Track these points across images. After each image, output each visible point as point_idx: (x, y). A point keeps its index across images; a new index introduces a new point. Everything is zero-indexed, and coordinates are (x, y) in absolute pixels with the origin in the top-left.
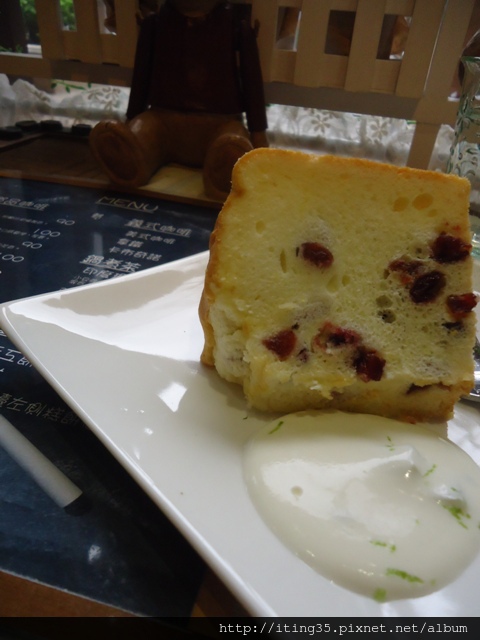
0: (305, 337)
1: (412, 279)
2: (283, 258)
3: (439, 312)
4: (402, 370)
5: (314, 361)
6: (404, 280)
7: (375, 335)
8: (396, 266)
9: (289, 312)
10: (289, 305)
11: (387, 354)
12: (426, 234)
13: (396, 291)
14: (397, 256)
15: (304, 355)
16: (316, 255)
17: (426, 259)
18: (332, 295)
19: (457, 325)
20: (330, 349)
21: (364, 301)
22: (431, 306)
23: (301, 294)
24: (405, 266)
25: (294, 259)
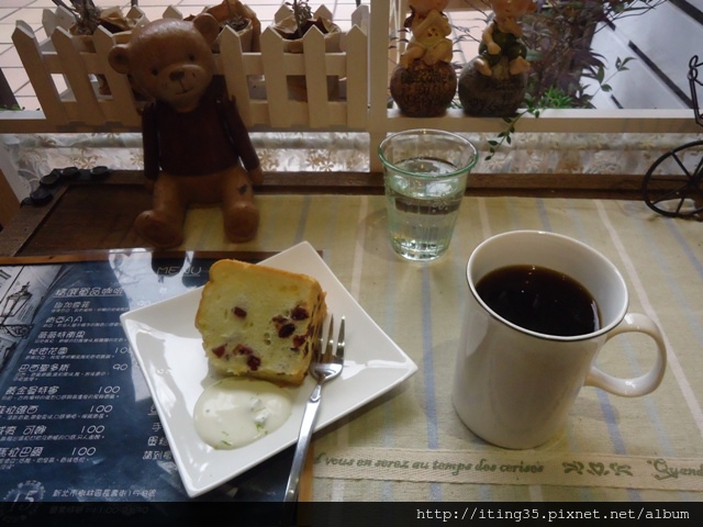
0: (229, 350)
1: (281, 326)
2: (226, 313)
3: (289, 343)
4: (270, 366)
5: (232, 360)
6: (277, 326)
7: (260, 349)
8: (274, 319)
9: (224, 338)
10: (225, 335)
11: (263, 360)
12: (291, 306)
13: (273, 331)
14: (276, 315)
15: (227, 357)
16: (240, 313)
17: (288, 318)
18: (244, 332)
19: (296, 350)
20: (239, 356)
21: (258, 335)
22: (286, 339)
23: (231, 330)
24: (279, 320)
25: (230, 314)
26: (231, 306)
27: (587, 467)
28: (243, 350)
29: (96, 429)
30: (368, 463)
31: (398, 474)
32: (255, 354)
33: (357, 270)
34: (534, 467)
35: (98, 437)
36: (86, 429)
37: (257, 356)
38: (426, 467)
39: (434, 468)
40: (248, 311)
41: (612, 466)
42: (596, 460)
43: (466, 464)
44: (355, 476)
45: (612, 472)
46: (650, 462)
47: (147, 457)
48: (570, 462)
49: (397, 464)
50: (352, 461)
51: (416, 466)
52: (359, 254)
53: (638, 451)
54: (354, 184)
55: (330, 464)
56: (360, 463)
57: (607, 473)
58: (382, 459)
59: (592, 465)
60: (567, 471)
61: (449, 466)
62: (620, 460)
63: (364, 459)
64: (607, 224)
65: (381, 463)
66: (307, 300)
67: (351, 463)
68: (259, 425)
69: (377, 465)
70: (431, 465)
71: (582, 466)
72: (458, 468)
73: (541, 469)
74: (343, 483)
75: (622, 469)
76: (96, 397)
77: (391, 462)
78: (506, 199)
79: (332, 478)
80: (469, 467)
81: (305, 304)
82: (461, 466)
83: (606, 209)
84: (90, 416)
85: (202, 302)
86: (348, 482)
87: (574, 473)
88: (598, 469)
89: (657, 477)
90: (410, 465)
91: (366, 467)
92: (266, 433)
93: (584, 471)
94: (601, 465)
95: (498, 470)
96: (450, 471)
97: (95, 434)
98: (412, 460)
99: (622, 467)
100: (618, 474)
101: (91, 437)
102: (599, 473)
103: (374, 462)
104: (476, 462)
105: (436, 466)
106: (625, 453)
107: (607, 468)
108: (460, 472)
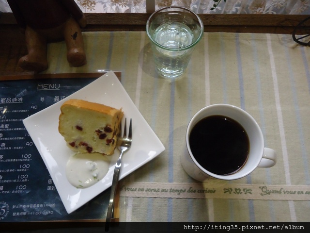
0: (77, 144)
1: (100, 134)
2: (72, 128)
3: (105, 141)
5: (79, 148)
6: (98, 134)
7: (91, 144)
8: (96, 131)
10: (74, 138)
11: (93, 148)
12: (104, 126)
13: (96, 136)
14: (97, 129)
15: (77, 147)
16: (79, 128)
17: (103, 131)
18: (83, 136)
19: (108, 144)
20: (82, 147)
21: (90, 137)
22: (103, 140)
23: (76, 136)
24: (99, 131)
25: (75, 129)
26: (74, 125)
27: (234, 190)
28: (84, 144)
29: (24, 176)
30: (143, 190)
31: (155, 194)
32: (89, 146)
33: (139, 84)
34: (212, 191)
35: (26, 180)
36: (20, 177)
37: (90, 147)
38: (167, 191)
39: (170, 192)
40: (83, 127)
41: (244, 190)
42: (238, 187)
43: (184, 190)
44: (137, 196)
45: (244, 193)
46: (260, 188)
47: (49, 189)
48: (227, 188)
49: (155, 190)
50: (136, 189)
51: (162, 191)
52: (140, 73)
53: (257, 182)
54: (137, 23)
55: (127, 191)
56: (139, 190)
57: (242, 193)
58: (149, 188)
59: (236, 189)
60: (225, 192)
61: (177, 191)
62: (248, 186)
63: (141, 188)
64: (270, 52)
65: (148, 190)
66: (111, 124)
67: (135, 190)
68: (95, 178)
69: (146, 191)
70: (169, 190)
71: (232, 190)
72: (180, 192)
73: (214, 191)
74: (132, 198)
75: (248, 191)
76: (21, 160)
77: (152, 189)
78: (220, 34)
79: (127, 197)
80: (184, 191)
81: (110, 125)
82: (181, 191)
83: (272, 41)
84: (20, 170)
85: (59, 122)
86: (135, 198)
87: (228, 193)
88: (238, 191)
89: (262, 194)
90: (160, 190)
91: (142, 192)
92: (98, 180)
93: (232, 192)
94: (240, 190)
95: (197, 192)
96: (176, 193)
97: (24, 179)
98: (161, 188)
99: (248, 190)
100: (245, 193)
101: (23, 181)
102: (238, 193)
103: (145, 189)
104: (188, 189)
105: (171, 191)
106: (251, 184)
107: (242, 191)
108: (181, 193)
